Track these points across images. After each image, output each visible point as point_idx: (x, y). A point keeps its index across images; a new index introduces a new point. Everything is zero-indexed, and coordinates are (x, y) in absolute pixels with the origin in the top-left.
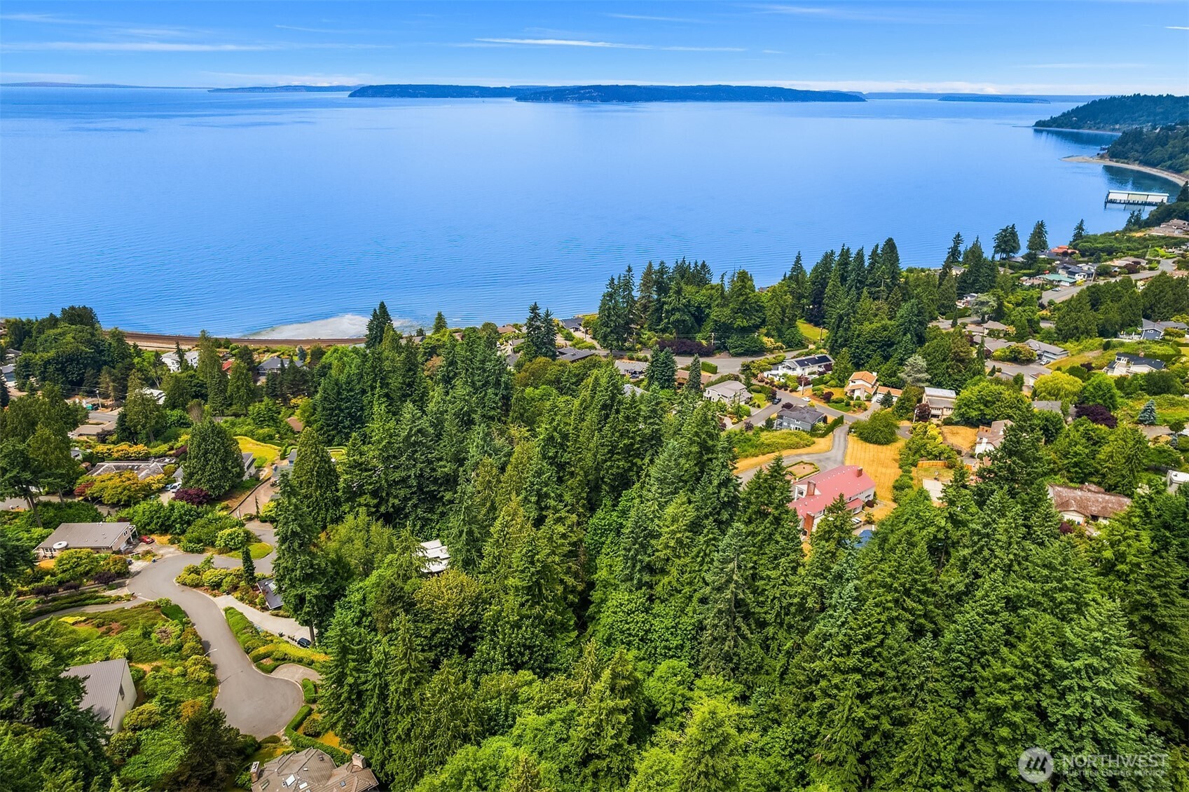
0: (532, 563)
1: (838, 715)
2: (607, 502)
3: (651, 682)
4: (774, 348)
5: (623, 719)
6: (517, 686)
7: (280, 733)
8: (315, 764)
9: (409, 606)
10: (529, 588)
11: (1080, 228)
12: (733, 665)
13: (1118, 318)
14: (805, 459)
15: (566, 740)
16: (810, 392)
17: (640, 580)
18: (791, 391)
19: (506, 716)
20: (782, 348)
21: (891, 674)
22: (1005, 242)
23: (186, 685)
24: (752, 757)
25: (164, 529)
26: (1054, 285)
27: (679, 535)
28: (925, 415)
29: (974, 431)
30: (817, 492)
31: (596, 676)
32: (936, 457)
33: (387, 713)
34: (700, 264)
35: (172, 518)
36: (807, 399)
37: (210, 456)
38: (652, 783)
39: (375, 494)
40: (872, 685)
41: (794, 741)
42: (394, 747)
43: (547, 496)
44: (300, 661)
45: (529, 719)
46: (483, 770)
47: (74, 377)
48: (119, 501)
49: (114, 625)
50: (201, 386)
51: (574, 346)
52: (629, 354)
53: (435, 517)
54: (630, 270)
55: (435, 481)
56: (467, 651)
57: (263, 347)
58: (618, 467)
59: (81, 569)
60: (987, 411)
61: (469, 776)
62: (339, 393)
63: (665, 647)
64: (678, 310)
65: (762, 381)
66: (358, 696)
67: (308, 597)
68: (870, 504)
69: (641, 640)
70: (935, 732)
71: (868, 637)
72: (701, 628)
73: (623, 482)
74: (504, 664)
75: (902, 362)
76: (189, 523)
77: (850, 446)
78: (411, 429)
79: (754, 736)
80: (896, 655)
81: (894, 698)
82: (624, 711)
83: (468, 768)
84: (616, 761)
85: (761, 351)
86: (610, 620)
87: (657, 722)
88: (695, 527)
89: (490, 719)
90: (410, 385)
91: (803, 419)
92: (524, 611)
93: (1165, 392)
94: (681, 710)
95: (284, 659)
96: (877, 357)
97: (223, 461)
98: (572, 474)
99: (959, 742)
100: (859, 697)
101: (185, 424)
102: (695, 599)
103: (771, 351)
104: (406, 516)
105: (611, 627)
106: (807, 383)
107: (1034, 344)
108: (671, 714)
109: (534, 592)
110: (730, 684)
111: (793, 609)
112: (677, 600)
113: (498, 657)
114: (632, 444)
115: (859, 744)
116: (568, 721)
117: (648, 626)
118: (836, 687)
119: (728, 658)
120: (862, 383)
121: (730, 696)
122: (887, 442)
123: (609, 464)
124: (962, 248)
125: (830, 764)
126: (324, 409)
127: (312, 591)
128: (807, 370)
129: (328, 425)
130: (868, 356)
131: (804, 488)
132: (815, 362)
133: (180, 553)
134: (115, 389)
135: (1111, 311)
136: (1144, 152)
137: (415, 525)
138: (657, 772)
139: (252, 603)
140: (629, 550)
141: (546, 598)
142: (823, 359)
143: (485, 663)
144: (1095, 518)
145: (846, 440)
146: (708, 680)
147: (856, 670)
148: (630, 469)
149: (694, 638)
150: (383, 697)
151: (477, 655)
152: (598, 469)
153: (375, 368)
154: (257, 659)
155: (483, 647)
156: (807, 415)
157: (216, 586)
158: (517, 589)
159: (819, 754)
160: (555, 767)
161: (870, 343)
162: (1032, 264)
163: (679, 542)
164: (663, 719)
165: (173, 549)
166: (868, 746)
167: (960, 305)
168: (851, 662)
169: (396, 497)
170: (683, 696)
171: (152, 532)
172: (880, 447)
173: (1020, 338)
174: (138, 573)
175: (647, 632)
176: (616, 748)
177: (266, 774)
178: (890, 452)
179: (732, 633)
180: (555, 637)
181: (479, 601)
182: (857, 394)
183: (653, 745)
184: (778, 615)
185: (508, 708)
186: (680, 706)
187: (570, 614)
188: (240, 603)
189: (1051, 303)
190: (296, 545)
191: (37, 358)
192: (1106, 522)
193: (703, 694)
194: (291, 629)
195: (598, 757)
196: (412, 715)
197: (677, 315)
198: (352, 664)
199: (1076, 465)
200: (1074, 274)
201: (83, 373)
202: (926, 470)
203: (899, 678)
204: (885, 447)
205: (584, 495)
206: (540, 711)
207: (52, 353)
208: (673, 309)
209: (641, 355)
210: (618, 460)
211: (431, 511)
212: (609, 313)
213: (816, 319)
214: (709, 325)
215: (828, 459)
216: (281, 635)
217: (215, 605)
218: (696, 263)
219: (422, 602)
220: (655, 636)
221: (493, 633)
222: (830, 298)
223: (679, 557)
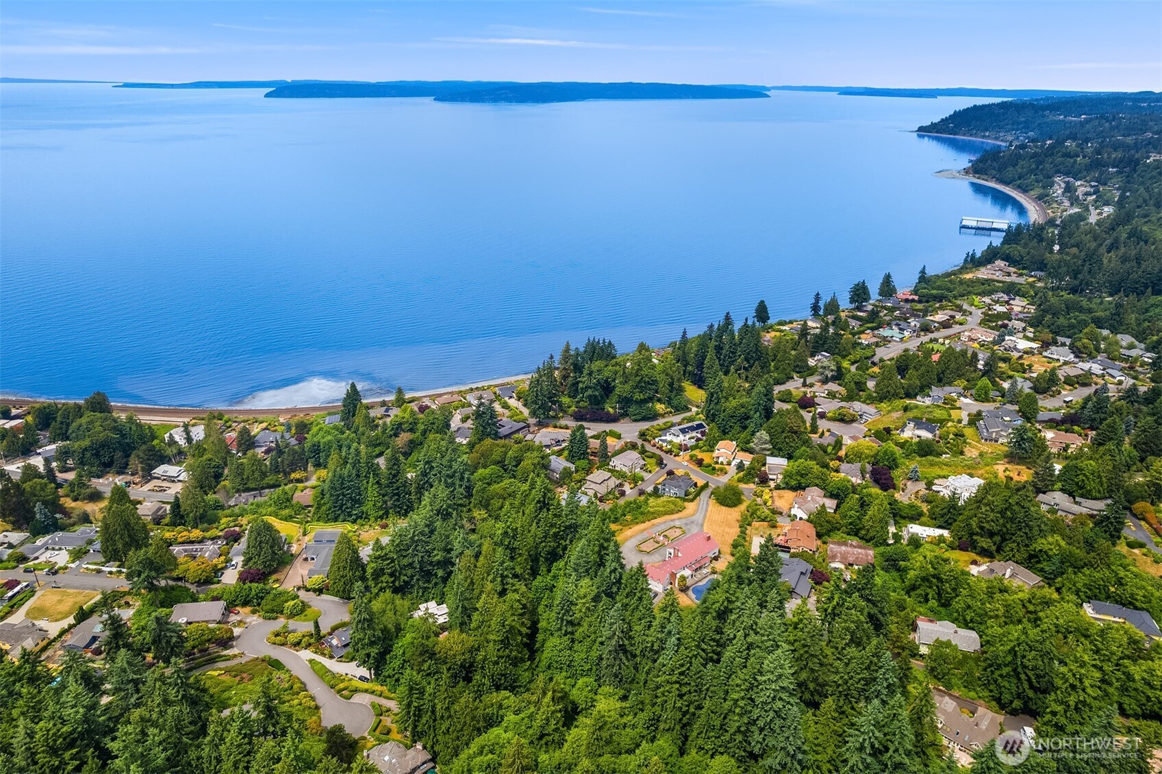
0: (503, 626)
1: (669, 705)
2: (543, 569)
3: (574, 691)
4: (665, 413)
5: (559, 715)
6: (501, 700)
7: (366, 734)
8: (396, 749)
9: (432, 655)
10: (502, 641)
11: (923, 272)
12: (619, 679)
13: (918, 383)
14: (677, 523)
15: (530, 728)
16: (687, 457)
17: (566, 631)
18: (675, 456)
19: (497, 717)
20: (671, 412)
21: (693, 684)
22: (858, 295)
23: (304, 710)
24: (628, 730)
25: (245, 603)
26: (886, 341)
27: (587, 605)
28: (764, 480)
29: (795, 494)
30: (680, 555)
31: (544, 693)
32: (763, 520)
33: (435, 720)
34: (607, 341)
35: (251, 596)
36: (686, 464)
37: (263, 545)
38: (575, 746)
39: (392, 575)
40: (685, 690)
41: (649, 720)
42: (439, 738)
43: (507, 576)
44: (366, 691)
45: (511, 718)
46: (493, 745)
47: (106, 459)
48: (200, 580)
49: (245, 675)
50: (218, 467)
51: (511, 417)
52: (554, 422)
53: (430, 586)
54: (552, 357)
55: (431, 563)
56: (468, 680)
57: (251, 417)
58: (550, 546)
59: (205, 637)
60: (803, 481)
61: (487, 748)
62: (342, 483)
63: (582, 670)
64: (590, 388)
65: (654, 446)
66: (419, 712)
67: (372, 654)
68: (716, 558)
69: (568, 666)
70: (712, 712)
71: (682, 665)
72: (601, 658)
73: (554, 557)
74: (490, 686)
75: (753, 434)
76: (262, 598)
77: (709, 509)
78: (414, 532)
79: (630, 718)
80: (695, 675)
81: (695, 696)
82: (560, 711)
83: (486, 745)
84: (556, 737)
85: (654, 416)
86: (549, 655)
87: (578, 714)
88: (596, 599)
89: (490, 719)
90: (394, 476)
91: (679, 487)
92: (501, 653)
93: (929, 455)
94: (591, 706)
95: (356, 691)
96: (737, 428)
97: (272, 547)
98: (520, 555)
99: (722, 716)
100: (679, 696)
101: (219, 506)
102: (597, 642)
103: (663, 416)
104: (412, 586)
105: (551, 659)
106: (686, 449)
107: (857, 406)
108: (586, 709)
109: (505, 642)
110: (617, 690)
111: (648, 649)
112: (587, 642)
113: (487, 682)
114: (559, 532)
115: (681, 720)
116: (531, 717)
117: (571, 658)
118: (668, 691)
119: (616, 676)
120: (726, 451)
121: (617, 697)
122: (735, 505)
123: (544, 544)
124: (821, 304)
125: (667, 730)
126: (331, 495)
127: (374, 651)
128: (688, 436)
129: (335, 507)
130: (731, 427)
131: (672, 551)
132: (692, 429)
133: (261, 620)
134: (143, 469)
135: (913, 377)
136: (1000, 170)
137: (418, 592)
138: (577, 740)
139: (323, 655)
140: (559, 614)
141: (512, 645)
142: (700, 426)
143: (479, 686)
144: (851, 565)
145: (707, 504)
146: (606, 689)
147: (676, 682)
148: (558, 547)
149: (598, 664)
150: (433, 712)
151: (474, 682)
152: (536, 548)
153: (368, 463)
154: (339, 692)
155: (477, 677)
156: (682, 483)
157: (297, 644)
158: (495, 641)
159: (662, 726)
160: (527, 741)
161: (732, 417)
162: (874, 320)
163: (588, 609)
164: (581, 711)
165: (255, 617)
166: (685, 720)
167: (812, 362)
168: (674, 678)
169: (405, 575)
170: (592, 698)
171: (236, 606)
172: (730, 509)
173: (850, 398)
174: (239, 637)
175: (571, 661)
176: (556, 730)
177: (371, 756)
178: (735, 514)
179: (617, 662)
180: (517, 666)
181: (474, 650)
182: (721, 459)
183: (576, 726)
184: (642, 651)
185: (498, 712)
186: (590, 704)
187: (526, 651)
188: (315, 655)
189: (882, 360)
190: (366, 625)
191: (77, 445)
192: (856, 567)
193: (602, 697)
194: (354, 670)
195: (547, 735)
196: (450, 719)
197: (590, 392)
198: (415, 696)
199: (851, 524)
200: (903, 330)
201: (113, 456)
202: (757, 529)
203: (697, 686)
204: (733, 509)
205: (529, 567)
206: (516, 713)
207: (86, 443)
208: (586, 387)
209: (563, 422)
210: (550, 542)
211: (428, 581)
212: (537, 394)
213: (699, 383)
214: (614, 397)
215: (692, 522)
216: (347, 674)
217: (299, 657)
218: (604, 340)
219: (440, 652)
220: (576, 664)
221: (482, 668)
222: (708, 368)
223: (588, 617)
